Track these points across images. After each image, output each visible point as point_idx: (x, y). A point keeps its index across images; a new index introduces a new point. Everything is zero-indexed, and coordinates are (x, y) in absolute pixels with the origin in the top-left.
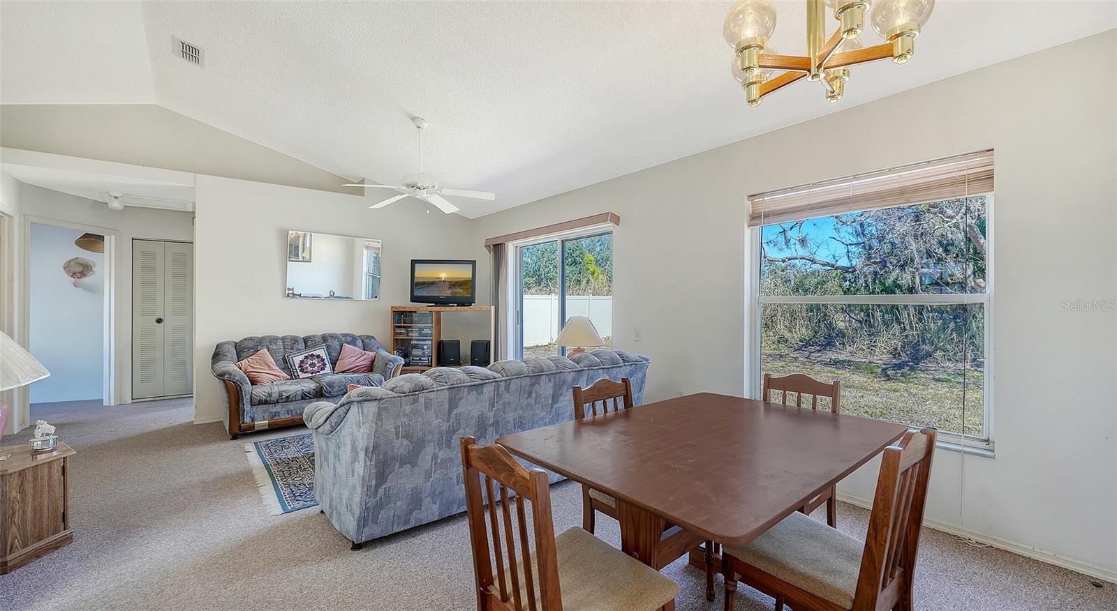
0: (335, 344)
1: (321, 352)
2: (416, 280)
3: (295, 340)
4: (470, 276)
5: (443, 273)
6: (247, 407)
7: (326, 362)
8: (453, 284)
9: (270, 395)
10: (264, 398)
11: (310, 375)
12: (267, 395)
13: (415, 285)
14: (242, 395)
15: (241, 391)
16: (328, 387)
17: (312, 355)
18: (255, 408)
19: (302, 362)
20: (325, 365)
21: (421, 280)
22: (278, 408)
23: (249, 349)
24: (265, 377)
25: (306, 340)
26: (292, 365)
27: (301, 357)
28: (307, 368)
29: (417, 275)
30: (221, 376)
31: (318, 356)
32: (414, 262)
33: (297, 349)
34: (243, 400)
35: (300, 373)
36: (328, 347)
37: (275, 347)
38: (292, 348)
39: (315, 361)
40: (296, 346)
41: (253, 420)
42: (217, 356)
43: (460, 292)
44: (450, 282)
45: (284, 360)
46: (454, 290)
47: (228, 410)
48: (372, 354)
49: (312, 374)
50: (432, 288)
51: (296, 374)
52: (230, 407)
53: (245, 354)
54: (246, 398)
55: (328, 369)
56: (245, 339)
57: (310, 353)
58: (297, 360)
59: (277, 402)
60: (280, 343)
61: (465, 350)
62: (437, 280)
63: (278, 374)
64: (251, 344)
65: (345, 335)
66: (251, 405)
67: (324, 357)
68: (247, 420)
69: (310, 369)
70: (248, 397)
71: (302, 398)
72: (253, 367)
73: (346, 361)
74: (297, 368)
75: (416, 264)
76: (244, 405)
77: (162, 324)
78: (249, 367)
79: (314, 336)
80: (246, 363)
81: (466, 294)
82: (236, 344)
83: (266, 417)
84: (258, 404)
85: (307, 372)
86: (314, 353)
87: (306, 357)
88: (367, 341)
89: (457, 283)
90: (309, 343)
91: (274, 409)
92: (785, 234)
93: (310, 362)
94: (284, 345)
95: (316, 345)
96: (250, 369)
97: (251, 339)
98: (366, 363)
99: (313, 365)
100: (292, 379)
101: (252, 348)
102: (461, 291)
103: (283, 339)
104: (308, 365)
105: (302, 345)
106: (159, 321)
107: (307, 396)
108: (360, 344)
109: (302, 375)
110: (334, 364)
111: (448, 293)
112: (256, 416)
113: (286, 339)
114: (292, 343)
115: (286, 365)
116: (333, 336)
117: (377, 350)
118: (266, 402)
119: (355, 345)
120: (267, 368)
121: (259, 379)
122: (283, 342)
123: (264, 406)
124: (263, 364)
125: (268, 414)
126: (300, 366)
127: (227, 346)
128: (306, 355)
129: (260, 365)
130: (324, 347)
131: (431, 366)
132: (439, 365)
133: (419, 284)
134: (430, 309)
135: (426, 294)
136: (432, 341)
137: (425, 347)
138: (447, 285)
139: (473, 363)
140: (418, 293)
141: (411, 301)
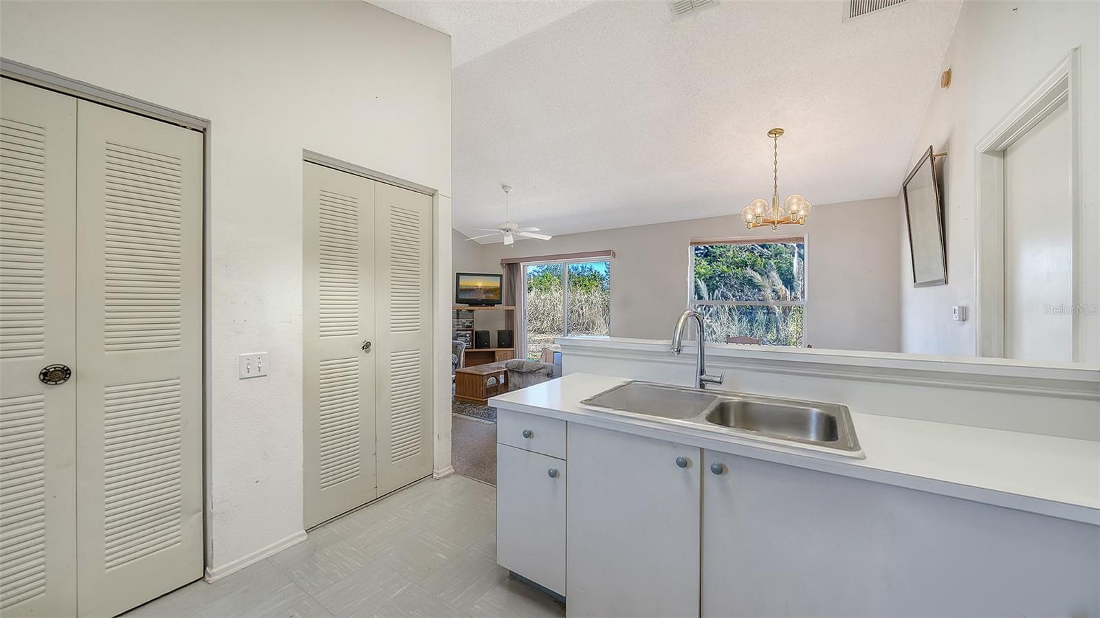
2: (460, 287)
4: (499, 285)
5: (480, 283)
8: (487, 291)
13: (459, 290)
21: (464, 288)
29: (461, 284)
32: (458, 275)
43: (492, 296)
44: (485, 289)
46: (488, 295)
50: (472, 293)
61: (494, 338)
62: (475, 288)
75: (460, 276)
81: (496, 298)
89: (490, 290)
111: (483, 297)
131: (473, 349)
132: (476, 348)
133: (462, 290)
134: (472, 308)
135: (467, 297)
136: (472, 331)
137: (468, 335)
138: (483, 292)
139: (500, 346)
140: (461, 297)
141: (456, 303)
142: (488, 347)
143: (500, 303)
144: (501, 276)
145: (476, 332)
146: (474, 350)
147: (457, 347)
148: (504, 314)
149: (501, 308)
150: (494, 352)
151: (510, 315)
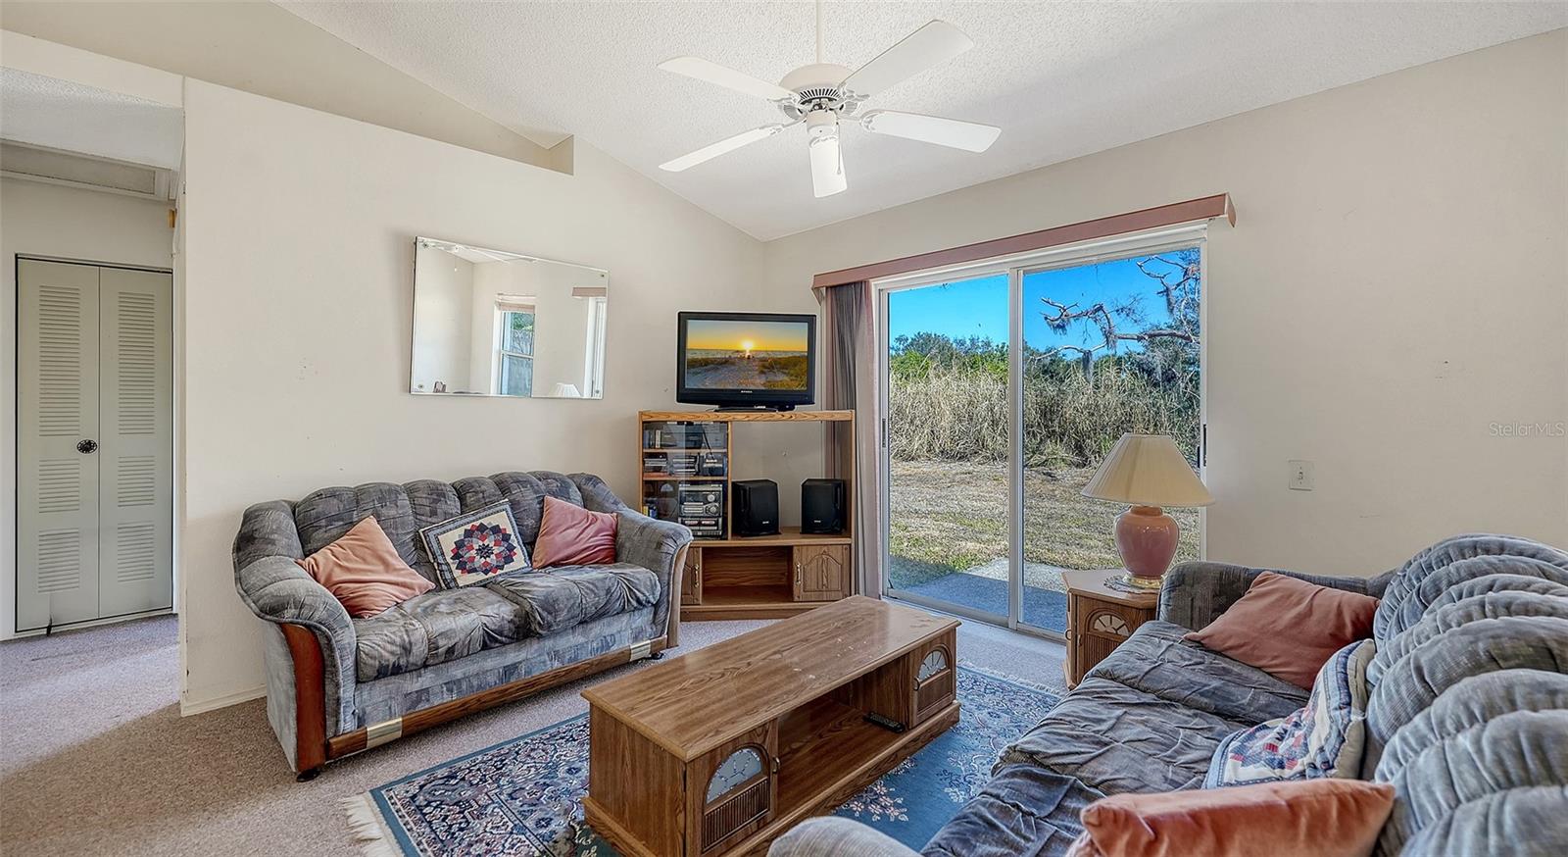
0: (529, 498)
1: (502, 519)
2: (689, 356)
3: (436, 492)
4: (804, 347)
5: (748, 342)
6: (347, 691)
7: (514, 541)
8: (770, 364)
9: (407, 649)
10: (392, 659)
11: (482, 576)
12: (398, 650)
13: (686, 364)
14: (333, 657)
15: (332, 650)
16: (545, 614)
17: (482, 528)
18: (366, 687)
19: (459, 545)
20: (511, 548)
21: (699, 356)
22: (426, 679)
23: (331, 520)
24: (380, 595)
25: (462, 491)
26: (438, 553)
27: (457, 534)
28: (472, 559)
30: (271, 611)
31: (496, 530)
32: (684, 318)
33: (447, 515)
34: (335, 673)
35: (457, 573)
36: (514, 505)
37: (393, 512)
38: (434, 513)
39: (490, 542)
40: (441, 507)
41: (361, 721)
42: (249, 542)
43: (783, 381)
44: (763, 360)
45: (418, 543)
46: (771, 377)
47: (293, 706)
48: (608, 518)
49: (486, 572)
50: (724, 371)
51: (448, 576)
52: (299, 698)
53: (319, 535)
54: (345, 666)
55: (520, 560)
56: (319, 495)
57: (477, 523)
58: (449, 540)
59: (425, 666)
60: (404, 500)
61: (790, 506)
62: (736, 355)
63: (407, 580)
64: (333, 507)
65: (545, 477)
66: (358, 682)
67: (510, 531)
68: (348, 724)
69: (479, 561)
70: (350, 662)
71: (485, 647)
72: (348, 570)
73: (558, 538)
74: (450, 561)
75: (689, 321)
76: (337, 685)
77: (93, 455)
78: (337, 570)
79: (479, 481)
80: (327, 559)
81: (797, 386)
82: (294, 508)
83: (396, 708)
84: (377, 678)
85: (474, 570)
86: (485, 521)
87: (469, 534)
88: (589, 487)
89: (776, 362)
90: (470, 499)
91: (412, 684)
92: (1168, 295)
93: (477, 544)
94: (414, 505)
95: (487, 504)
96: (339, 575)
97: (333, 494)
98: (602, 539)
99: (485, 551)
100: (439, 589)
101: (338, 517)
102: (786, 378)
103: (411, 490)
104: (473, 552)
105: (453, 504)
106: (87, 447)
107: (496, 641)
108: (576, 495)
109: (464, 579)
110: (530, 544)
111: (757, 383)
112: (368, 710)
113: (418, 490)
114: (428, 499)
115: (421, 554)
116: (520, 480)
117: (614, 507)
118: (397, 670)
119: (568, 499)
120: (381, 568)
121: (366, 602)
122: (412, 500)
123: (393, 679)
124: (369, 558)
125: (400, 699)
126: (456, 556)
127: (274, 515)
128: (468, 527)
129: (364, 560)
130: (507, 507)
131: (723, 537)
132: (737, 533)
133: (694, 363)
134: (723, 416)
135: (710, 383)
136: (724, 483)
137: (711, 498)
138: (756, 366)
139: (808, 528)
140: (692, 383)
141: (678, 401)
142: (773, 529)
143: (807, 398)
144: (810, 320)
145: (733, 483)
146: (731, 542)
147: (660, 545)
148: (819, 434)
149: (815, 414)
150: (790, 549)
151: (839, 436)
